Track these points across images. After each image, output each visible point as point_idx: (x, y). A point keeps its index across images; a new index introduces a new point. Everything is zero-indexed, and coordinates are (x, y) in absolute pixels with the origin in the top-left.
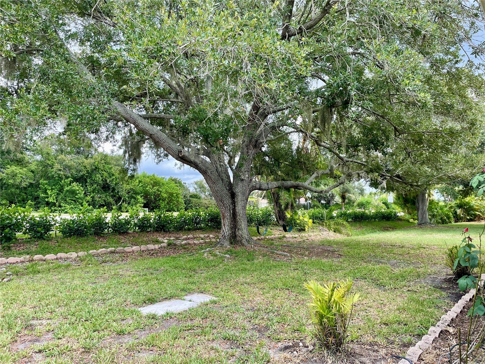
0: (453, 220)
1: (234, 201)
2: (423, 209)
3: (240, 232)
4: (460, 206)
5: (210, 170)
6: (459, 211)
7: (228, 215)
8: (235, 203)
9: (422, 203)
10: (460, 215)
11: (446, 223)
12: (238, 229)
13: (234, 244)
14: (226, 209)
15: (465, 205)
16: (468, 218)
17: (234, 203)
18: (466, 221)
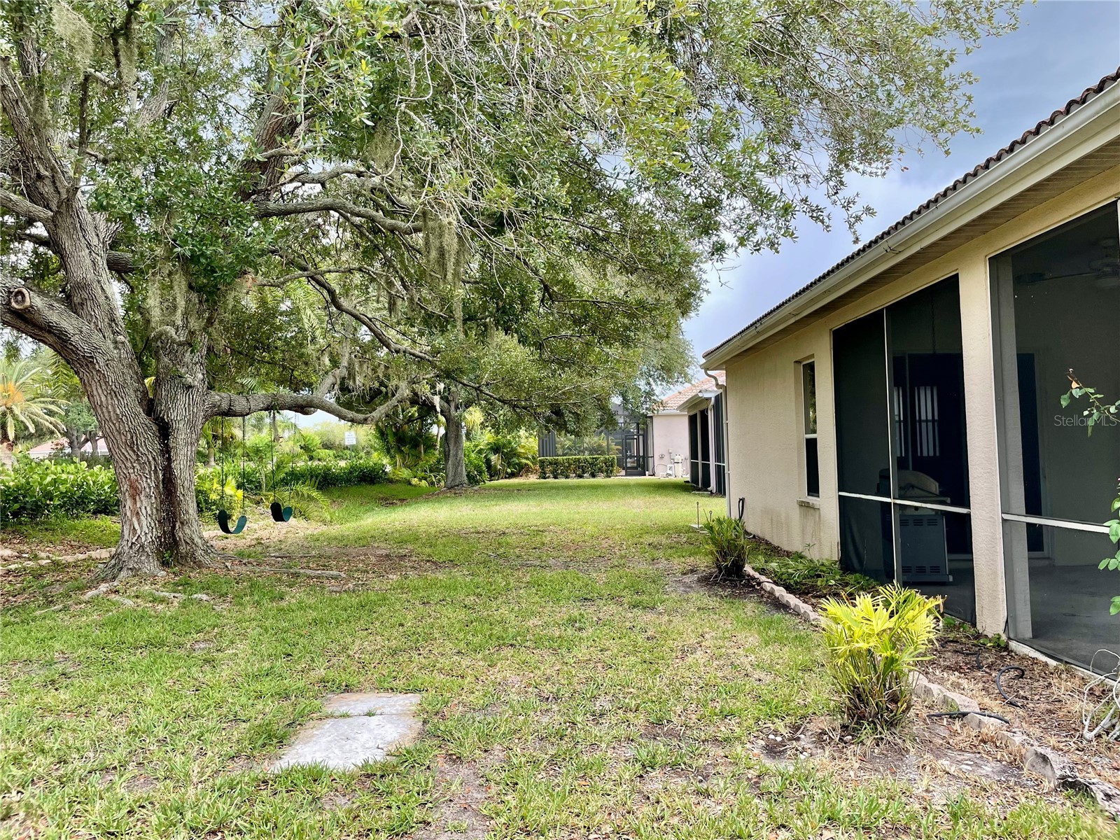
0: (486, 475)
1: (167, 445)
2: (456, 455)
3: (188, 531)
4: (496, 449)
5: (103, 354)
6: (494, 458)
7: (149, 484)
8: (169, 452)
9: (455, 443)
10: (496, 467)
11: (477, 482)
12: (182, 523)
13: (175, 566)
14: (144, 469)
15: (504, 446)
16: (509, 470)
17: (166, 451)
18: (506, 478)
